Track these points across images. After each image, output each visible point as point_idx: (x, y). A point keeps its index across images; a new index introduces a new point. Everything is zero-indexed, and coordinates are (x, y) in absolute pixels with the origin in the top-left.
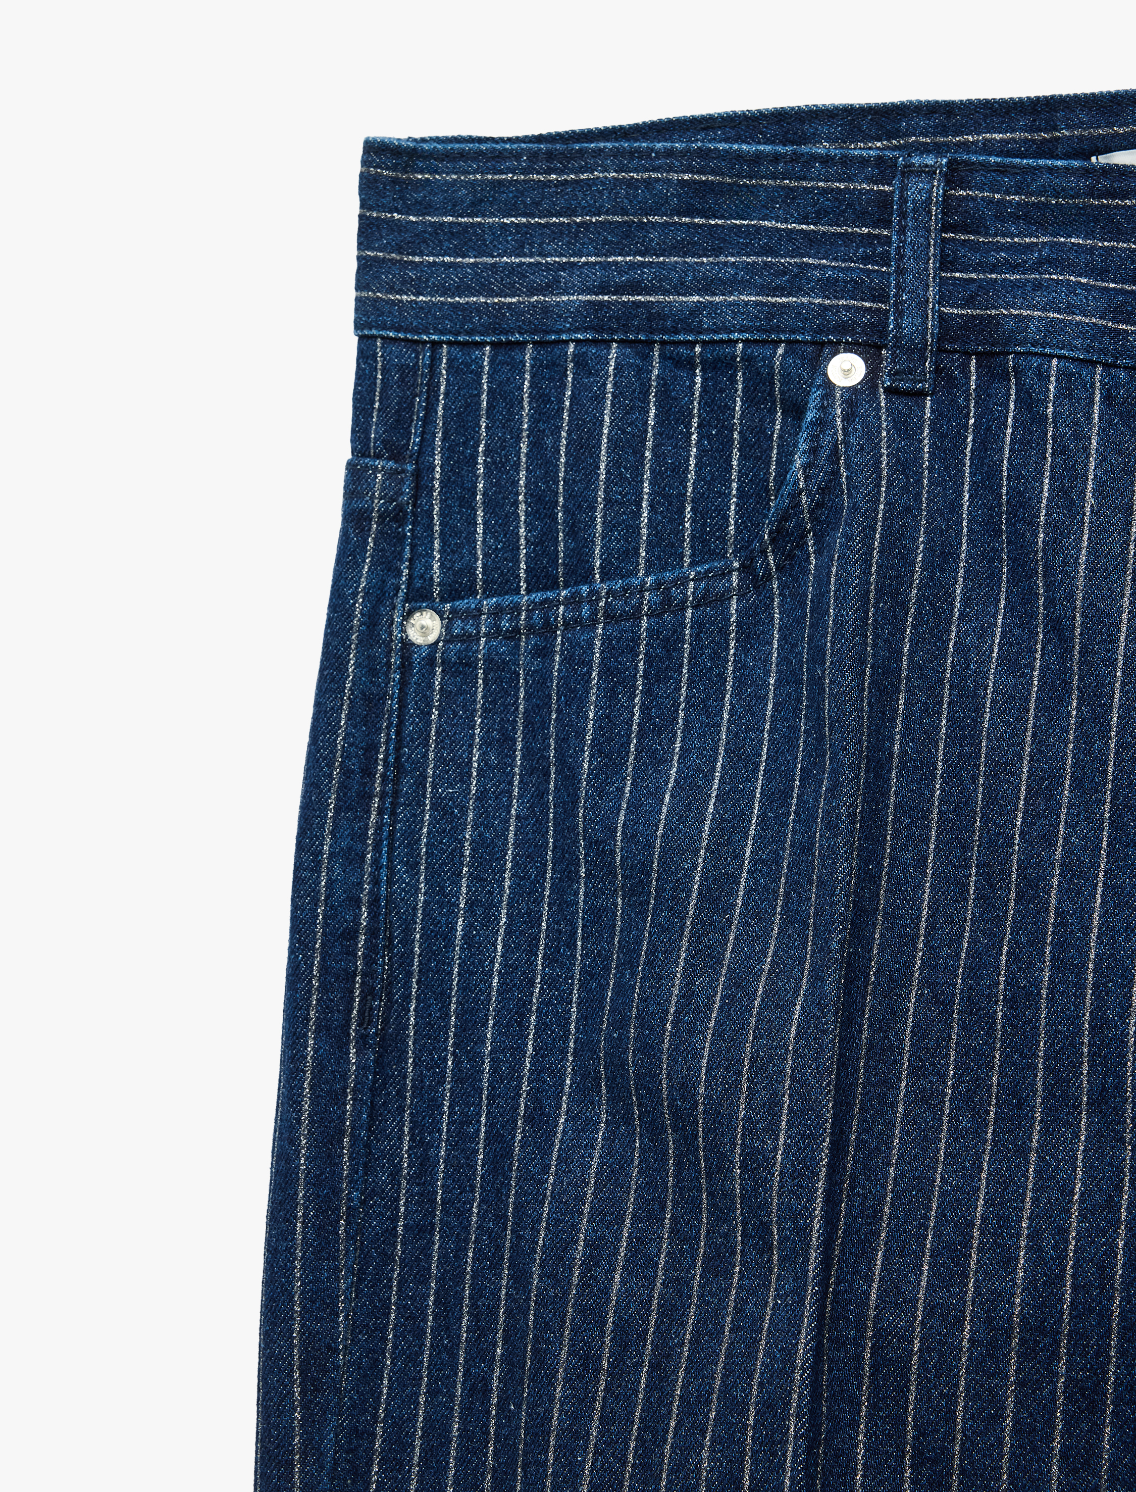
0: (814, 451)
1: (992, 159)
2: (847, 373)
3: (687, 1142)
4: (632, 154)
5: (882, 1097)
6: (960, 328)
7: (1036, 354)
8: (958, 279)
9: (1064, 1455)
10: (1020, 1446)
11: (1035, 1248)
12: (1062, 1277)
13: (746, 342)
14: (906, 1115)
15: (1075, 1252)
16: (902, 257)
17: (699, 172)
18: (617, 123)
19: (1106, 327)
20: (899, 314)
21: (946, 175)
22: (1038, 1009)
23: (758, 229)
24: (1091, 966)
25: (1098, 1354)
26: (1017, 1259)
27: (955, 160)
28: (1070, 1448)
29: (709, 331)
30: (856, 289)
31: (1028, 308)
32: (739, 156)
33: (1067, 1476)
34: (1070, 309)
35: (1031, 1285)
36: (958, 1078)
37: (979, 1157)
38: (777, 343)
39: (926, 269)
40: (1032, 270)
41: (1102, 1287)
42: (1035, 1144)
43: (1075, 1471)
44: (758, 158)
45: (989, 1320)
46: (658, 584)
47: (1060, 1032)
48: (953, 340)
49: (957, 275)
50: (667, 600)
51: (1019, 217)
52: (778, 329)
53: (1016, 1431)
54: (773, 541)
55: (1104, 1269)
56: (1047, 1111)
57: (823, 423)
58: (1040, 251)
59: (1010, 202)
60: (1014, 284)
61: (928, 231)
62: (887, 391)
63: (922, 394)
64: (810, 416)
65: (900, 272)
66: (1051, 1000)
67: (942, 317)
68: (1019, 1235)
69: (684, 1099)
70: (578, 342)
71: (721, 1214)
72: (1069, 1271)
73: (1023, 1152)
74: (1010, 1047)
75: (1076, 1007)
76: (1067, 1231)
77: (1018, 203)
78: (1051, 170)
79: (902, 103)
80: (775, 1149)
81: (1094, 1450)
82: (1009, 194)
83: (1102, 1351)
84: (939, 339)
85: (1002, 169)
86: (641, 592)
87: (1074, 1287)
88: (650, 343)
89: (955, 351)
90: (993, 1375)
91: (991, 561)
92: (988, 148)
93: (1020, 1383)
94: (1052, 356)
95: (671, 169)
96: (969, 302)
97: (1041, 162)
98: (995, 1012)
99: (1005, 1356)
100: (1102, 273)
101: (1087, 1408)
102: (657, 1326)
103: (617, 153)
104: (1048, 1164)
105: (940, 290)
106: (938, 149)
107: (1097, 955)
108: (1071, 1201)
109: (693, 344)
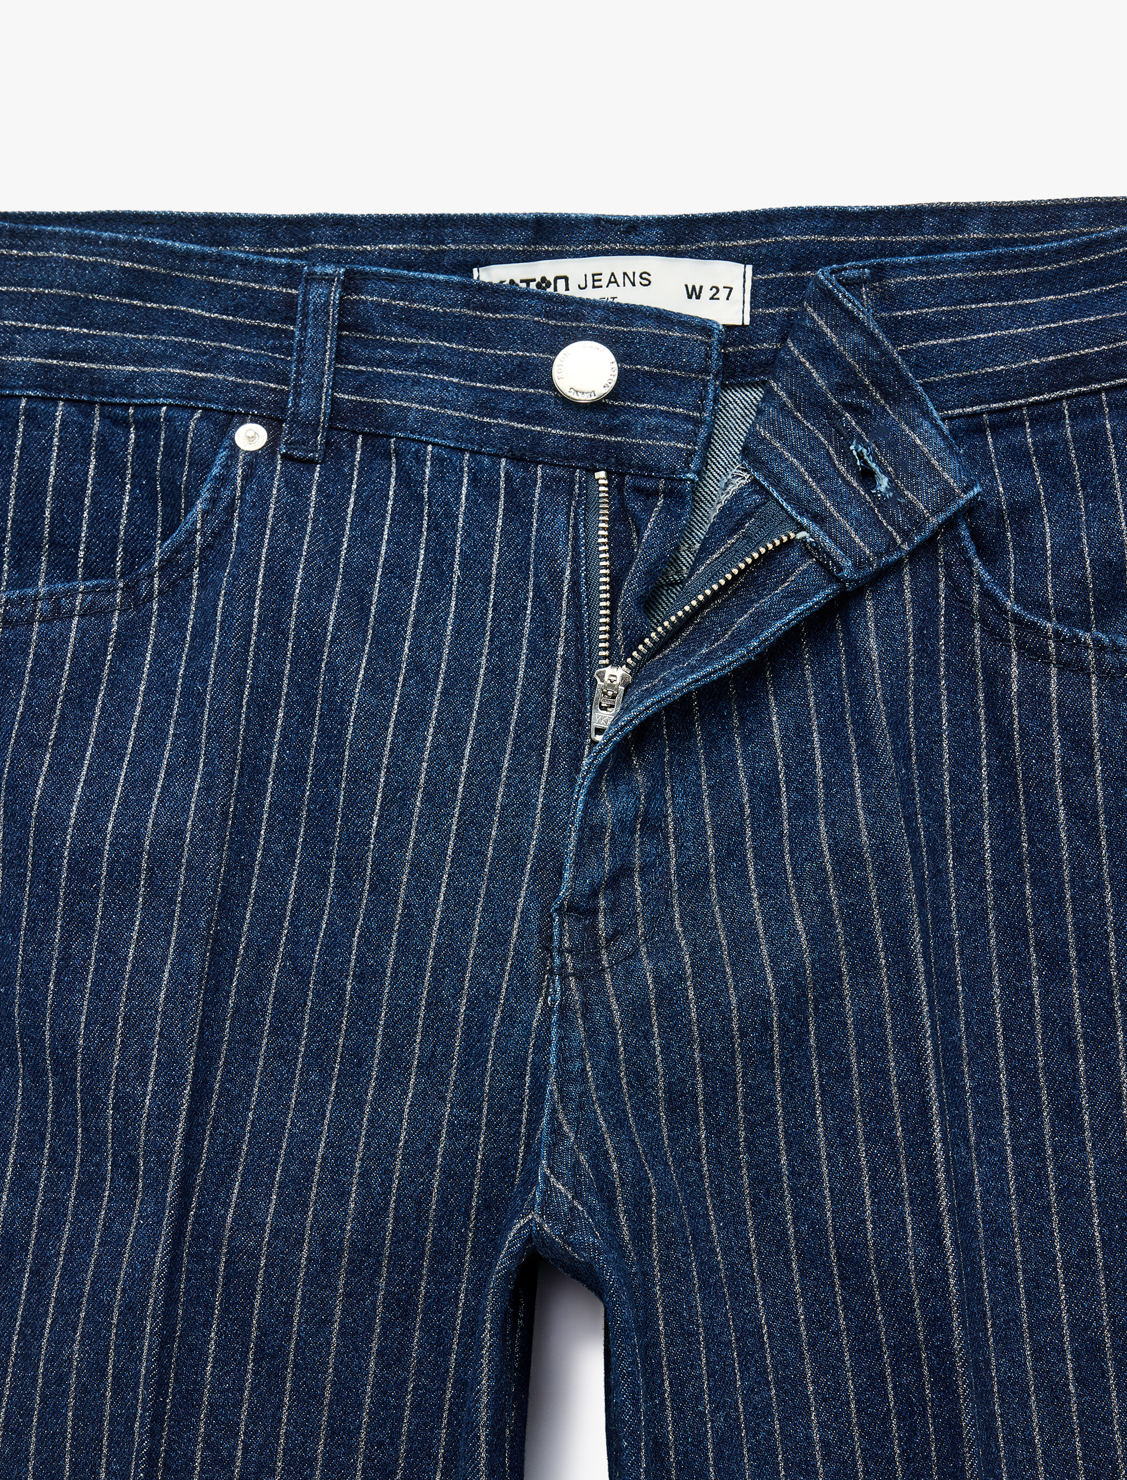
0: (213, 501)
1: (383, 270)
2: (251, 439)
3: (66, 1085)
4: (82, 239)
5: (246, 1053)
6: (350, 411)
7: (414, 440)
8: (350, 370)
9: (380, 1354)
10: (345, 1346)
11: (364, 1184)
12: (386, 1209)
13: (170, 406)
14: (265, 1068)
15: (398, 1189)
16: (303, 349)
17: (139, 262)
18: (72, 210)
19: (472, 420)
20: (298, 395)
21: (343, 282)
22: (383, 985)
23: (186, 314)
24: (431, 953)
25: (412, 1272)
26: (349, 1193)
27: (352, 270)
28: (385, 1348)
29: (139, 396)
30: (265, 373)
31: (408, 400)
32: (172, 252)
33: (382, 1370)
34: (443, 403)
35: (360, 1212)
36: (311, 1039)
37: (323, 1106)
38: (195, 409)
39: (323, 360)
40: (412, 368)
41: (418, 1218)
42: (369, 1098)
43: (388, 1366)
44: (188, 255)
45: (324, 1243)
46: (51, 594)
47: (399, 1006)
48: (343, 421)
49: (350, 367)
50: (57, 608)
51: (401, 320)
52: (196, 398)
53: (342, 1334)
54: (162, 568)
55: (421, 1204)
56: (382, 1071)
57: (224, 480)
58: (419, 352)
59: (395, 306)
60: (397, 379)
61: (327, 328)
62: (284, 456)
63: (312, 462)
64: (215, 471)
65: (300, 361)
66: (394, 978)
67: (334, 401)
68: (352, 1173)
69: (64, 1049)
70: (29, 397)
71: (94, 1146)
72: (393, 1205)
73: (360, 1104)
74: (356, 1015)
75: (416, 986)
76: (392, 1172)
77: (402, 308)
78: (433, 282)
79: (313, 215)
80: (144, 1095)
81: (404, 1350)
82: (395, 299)
83: (416, 1270)
84: (331, 419)
85: (391, 279)
86: (35, 601)
87: (396, 1218)
88: (92, 404)
89: (345, 430)
90: (325, 1287)
92: (382, 259)
93: (348, 1295)
94: (427, 443)
95: (114, 256)
96: (358, 391)
97: (425, 275)
98: (345, 985)
99: (336, 1272)
100: (471, 375)
101: (401, 1316)
102: (37, 1239)
103: (70, 237)
104: (380, 1115)
105: (334, 379)
106: (338, 258)
107: (437, 944)
108: (396, 1147)
109: (127, 406)
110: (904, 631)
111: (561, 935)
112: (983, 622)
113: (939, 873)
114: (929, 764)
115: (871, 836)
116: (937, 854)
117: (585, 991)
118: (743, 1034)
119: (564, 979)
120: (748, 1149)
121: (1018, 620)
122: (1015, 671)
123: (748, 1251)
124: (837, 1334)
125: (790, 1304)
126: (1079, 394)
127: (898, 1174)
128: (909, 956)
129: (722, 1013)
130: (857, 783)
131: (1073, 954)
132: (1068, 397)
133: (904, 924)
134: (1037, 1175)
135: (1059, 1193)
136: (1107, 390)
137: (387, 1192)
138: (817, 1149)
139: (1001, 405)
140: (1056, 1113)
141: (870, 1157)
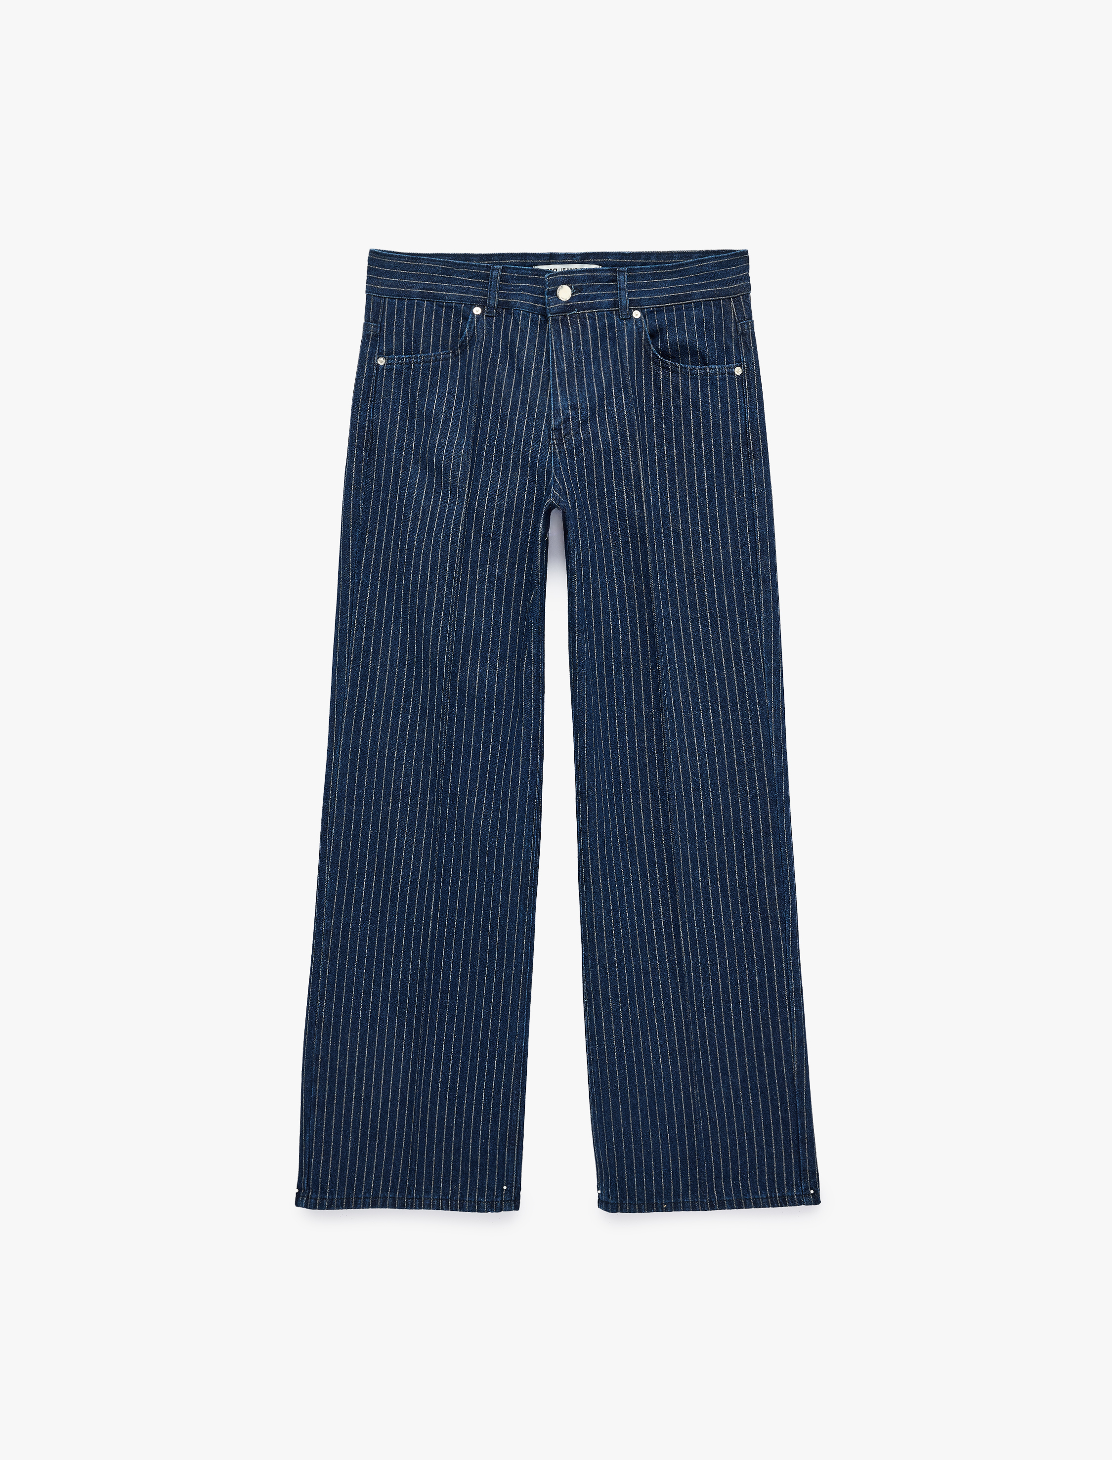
0: (470, 328)
1: (511, 267)
2: (477, 311)
3: (439, 473)
5: (480, 465)
6: (502, 303)
7: (517, 310)
8: (502, 292)
10: (504, 535)
11: (509, 496)
12: (514, 502)
13: (455, 303)
14: (484, 469)
15: (516, 499)
16: (491, 287)
19: (533, 305)
20: (490, 300)
21: (501, 270)
22: (512, 447)
23: (459, 279)
24: (523, 439)
26: (505, 498)
27: (504, 267)
28: (513, 536)
30: (481, 294)
31: (517, 299)
32: (457, 264)
34: (526, 300)
35: (507, 503)
37: (498, 478)
38: (462, 306)
39: (496, 290)
40: (518, 291)
42: (509, 476)
45: (499, 509)
47: (516, 452)
48: (501, 305)
51: (516, 279)
52: (463, 301)
53: (503, 531)
55: (522, 500)
56: (512, 469)
57: (472, 322)
58: (521, 287)
60: (514, 294)
61: (497, 282)
62: (486, 316)
63: (493, 317)
64: (469, 320)
65: (490, 291)
66: (514, 445)
67: (498, 301)
68: (506, 493)
69: (438, 466)
70: (427, 301)
73: (507, 477)
74: (506, 456)
75: (520, 448)
76: (515, 494)
77: (516, 276)
78: (524, 269)
79: (493, 254)
81: (518, 536)
82: (515, 274)
84: (497, 305)
85: (514, 269)
89: (501, 308)
90: (499, 521)
91: (506, 354)
92: (511, 264)
93: (505, 522)
94: (521, 310)
96: (504, 298)
97: (523, 267)
99: (502, 516)
100: (533, 293)
101: (517, 528)
102: (431, 510)
104: (512, 480)
105: (498, 295)
106: (500, 264)
107: (524, 437)
108: (516, 487)
110: (634, 363)
111: (553, 436)
112: (653, 361)
113: (643, 422)
114: (641, 395)
115: (627, 413)
116: (642, 417)
117: (559, 448)
118: (595, 460)
119: (554, 446)
120: (597, 488)
121: (662, 360)
122: (661, 373)
123: (597, 512)
124: (618, 531)
125: (607, 524)
126: (677, 304)
127: (633, 493)
128: (636, 442)
129: (590, 455)
130: (624, 400)
131: (674, 441)
132: (675, 305)
133: (634, 434)
134: (665, 494)
135: (670, 498)
136: (684, 304)
137: (514, 497)
138: (614, 488)
139: (658, 306)
140: (670, 480)
141: (626, 489)
